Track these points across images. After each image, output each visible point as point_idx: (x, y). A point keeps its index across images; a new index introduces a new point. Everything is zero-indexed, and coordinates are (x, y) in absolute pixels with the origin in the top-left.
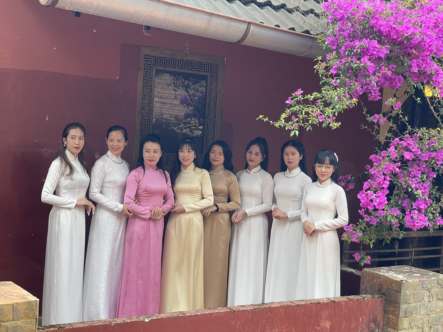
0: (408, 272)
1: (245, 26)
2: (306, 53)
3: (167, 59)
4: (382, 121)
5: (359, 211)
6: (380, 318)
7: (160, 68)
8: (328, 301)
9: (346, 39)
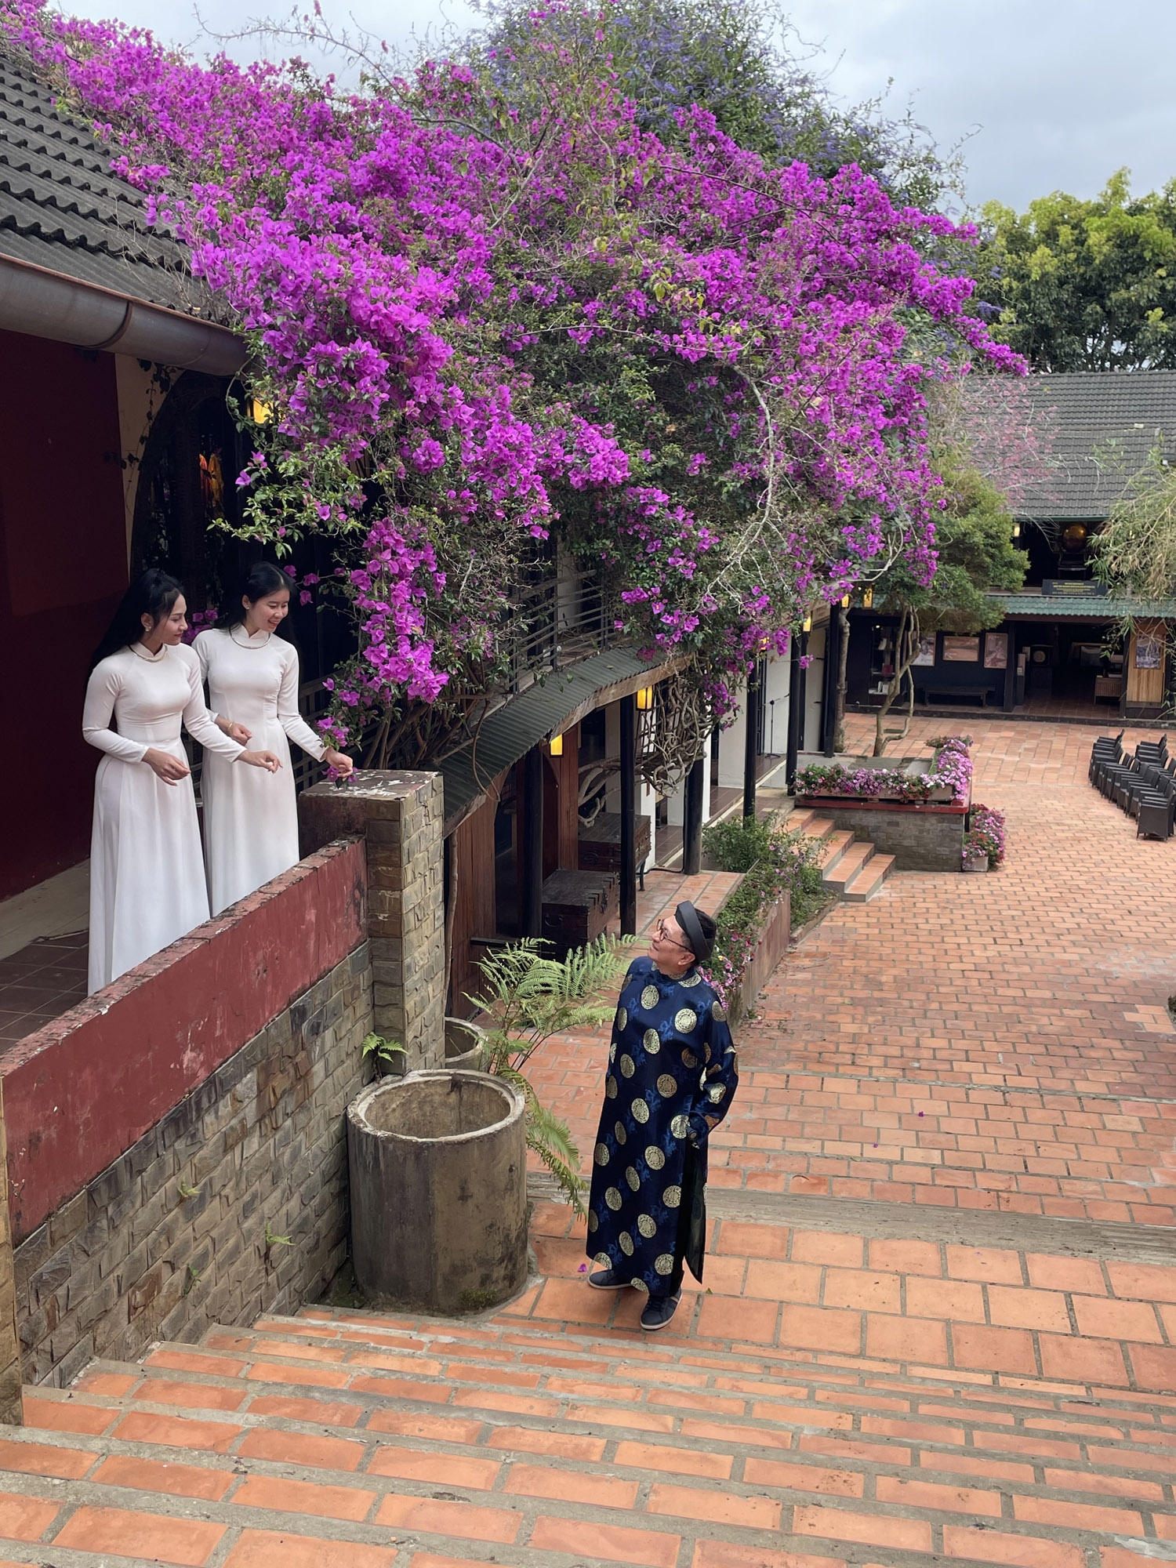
1: (121, 309)
6: (363, 878)
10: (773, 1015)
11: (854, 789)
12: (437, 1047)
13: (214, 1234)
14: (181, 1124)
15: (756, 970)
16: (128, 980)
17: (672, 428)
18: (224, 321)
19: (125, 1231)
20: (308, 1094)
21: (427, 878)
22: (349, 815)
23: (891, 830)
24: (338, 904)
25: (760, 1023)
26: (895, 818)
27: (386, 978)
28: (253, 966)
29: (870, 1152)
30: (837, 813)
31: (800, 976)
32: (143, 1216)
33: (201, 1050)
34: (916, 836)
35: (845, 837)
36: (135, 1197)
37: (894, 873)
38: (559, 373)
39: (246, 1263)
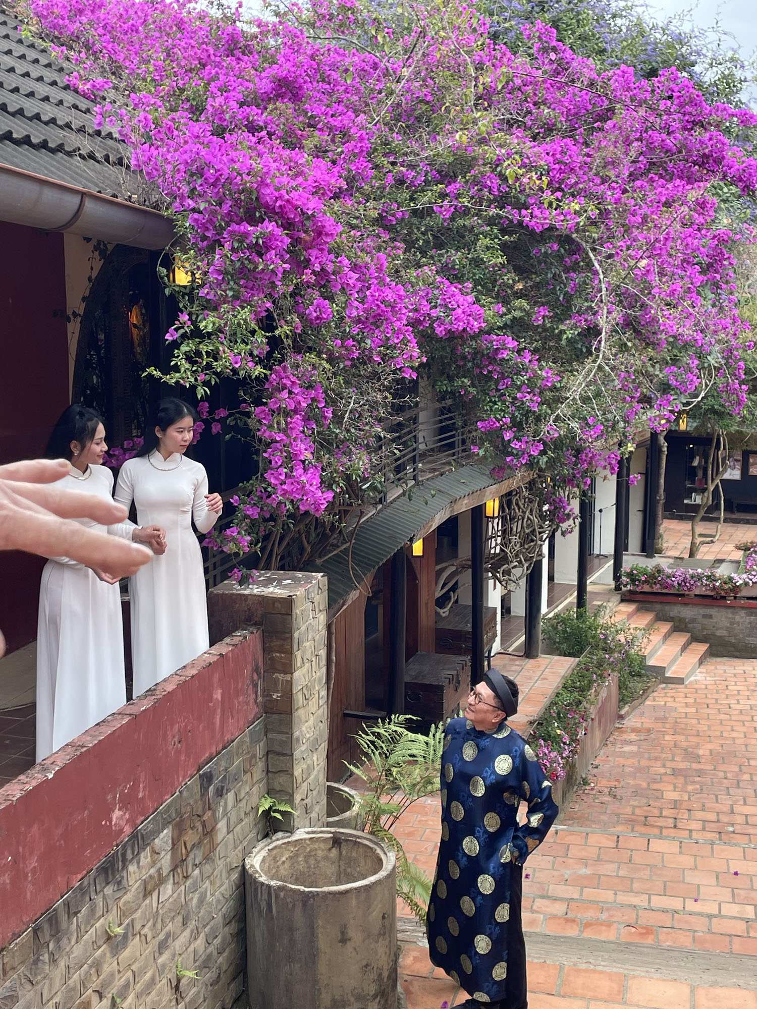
1: (75, 200)
6: (260, 661)
10: (604, 782)
11: (673, 586)
12: (320, 809)
13: (133, 967)
14: (110, 872)
15: (589, 742)
16: (69, 750)
17: (520, 286)
18: (156, 207)
19: (62, 964)
20: (213, 848)
21: (314, 663)
22: (249, 609)
23: (705, 621)
24: (240, 685)
25: (592, 789)
26: (709, 611)
27: (277, 748)
28: (170, 738)
29: (691, 906)
30: (658, 606)
31: (627, 748)
32: (77, 951)
33: (127, 809)
34: (727, 628)
35: (665, 627)
36: (72, 935)
37: (708, 660)
38: (427, 242)
39: (160, 994)
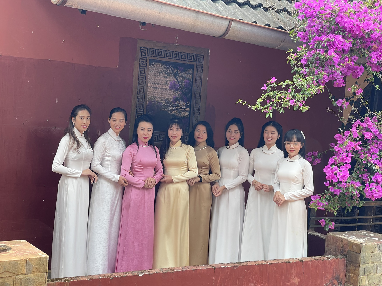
0: (367, 236)
1: (227, 23)
2: (280, 46)
3: (160, 50)
4: (345, 105)
5: (325, 183)
6: (342, 276)
7: (153, 58)
8: (297, 261)
9: (315, 34)
22: (343, 246)
